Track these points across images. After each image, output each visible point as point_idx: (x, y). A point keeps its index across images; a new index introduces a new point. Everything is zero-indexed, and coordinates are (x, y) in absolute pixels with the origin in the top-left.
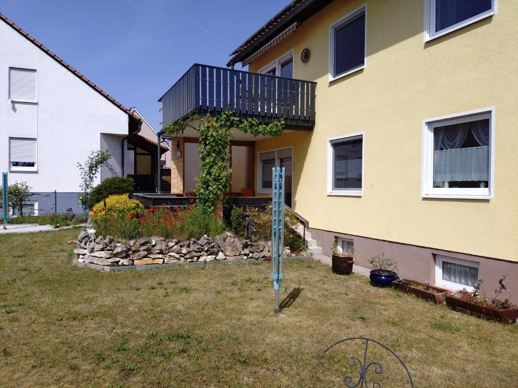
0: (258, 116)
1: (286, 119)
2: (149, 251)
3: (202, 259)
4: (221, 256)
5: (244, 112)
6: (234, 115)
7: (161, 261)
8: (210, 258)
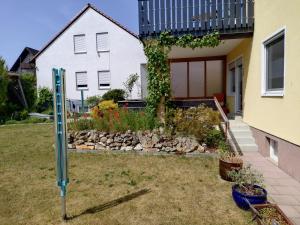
0: (193, 31)
1: (221, 30)
2: (85, 140)
3: (122, 148)
4: (138, 147)
5: (179, 30)
6: (170, 34)
7: (92, 148)
8: (129, 148)
